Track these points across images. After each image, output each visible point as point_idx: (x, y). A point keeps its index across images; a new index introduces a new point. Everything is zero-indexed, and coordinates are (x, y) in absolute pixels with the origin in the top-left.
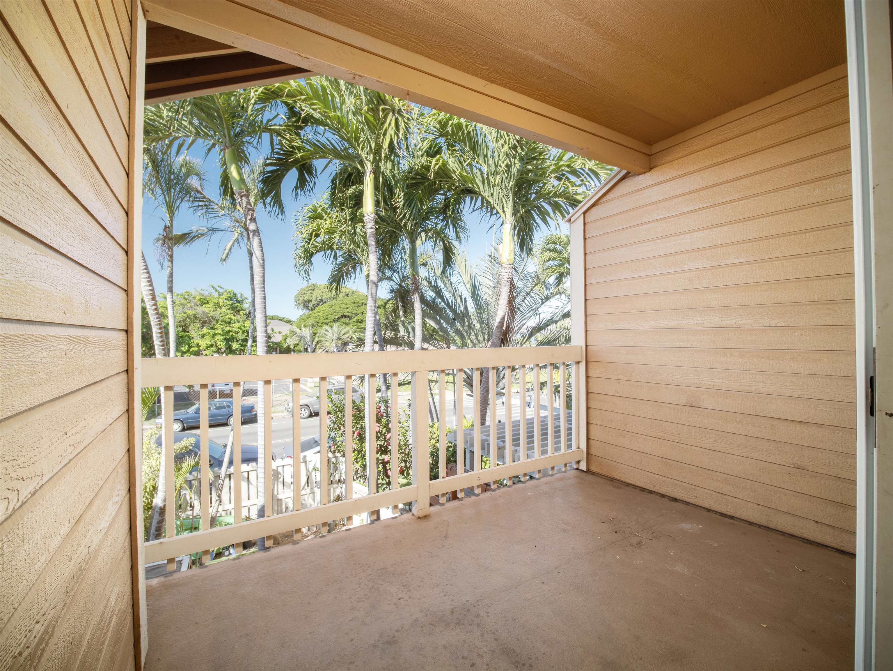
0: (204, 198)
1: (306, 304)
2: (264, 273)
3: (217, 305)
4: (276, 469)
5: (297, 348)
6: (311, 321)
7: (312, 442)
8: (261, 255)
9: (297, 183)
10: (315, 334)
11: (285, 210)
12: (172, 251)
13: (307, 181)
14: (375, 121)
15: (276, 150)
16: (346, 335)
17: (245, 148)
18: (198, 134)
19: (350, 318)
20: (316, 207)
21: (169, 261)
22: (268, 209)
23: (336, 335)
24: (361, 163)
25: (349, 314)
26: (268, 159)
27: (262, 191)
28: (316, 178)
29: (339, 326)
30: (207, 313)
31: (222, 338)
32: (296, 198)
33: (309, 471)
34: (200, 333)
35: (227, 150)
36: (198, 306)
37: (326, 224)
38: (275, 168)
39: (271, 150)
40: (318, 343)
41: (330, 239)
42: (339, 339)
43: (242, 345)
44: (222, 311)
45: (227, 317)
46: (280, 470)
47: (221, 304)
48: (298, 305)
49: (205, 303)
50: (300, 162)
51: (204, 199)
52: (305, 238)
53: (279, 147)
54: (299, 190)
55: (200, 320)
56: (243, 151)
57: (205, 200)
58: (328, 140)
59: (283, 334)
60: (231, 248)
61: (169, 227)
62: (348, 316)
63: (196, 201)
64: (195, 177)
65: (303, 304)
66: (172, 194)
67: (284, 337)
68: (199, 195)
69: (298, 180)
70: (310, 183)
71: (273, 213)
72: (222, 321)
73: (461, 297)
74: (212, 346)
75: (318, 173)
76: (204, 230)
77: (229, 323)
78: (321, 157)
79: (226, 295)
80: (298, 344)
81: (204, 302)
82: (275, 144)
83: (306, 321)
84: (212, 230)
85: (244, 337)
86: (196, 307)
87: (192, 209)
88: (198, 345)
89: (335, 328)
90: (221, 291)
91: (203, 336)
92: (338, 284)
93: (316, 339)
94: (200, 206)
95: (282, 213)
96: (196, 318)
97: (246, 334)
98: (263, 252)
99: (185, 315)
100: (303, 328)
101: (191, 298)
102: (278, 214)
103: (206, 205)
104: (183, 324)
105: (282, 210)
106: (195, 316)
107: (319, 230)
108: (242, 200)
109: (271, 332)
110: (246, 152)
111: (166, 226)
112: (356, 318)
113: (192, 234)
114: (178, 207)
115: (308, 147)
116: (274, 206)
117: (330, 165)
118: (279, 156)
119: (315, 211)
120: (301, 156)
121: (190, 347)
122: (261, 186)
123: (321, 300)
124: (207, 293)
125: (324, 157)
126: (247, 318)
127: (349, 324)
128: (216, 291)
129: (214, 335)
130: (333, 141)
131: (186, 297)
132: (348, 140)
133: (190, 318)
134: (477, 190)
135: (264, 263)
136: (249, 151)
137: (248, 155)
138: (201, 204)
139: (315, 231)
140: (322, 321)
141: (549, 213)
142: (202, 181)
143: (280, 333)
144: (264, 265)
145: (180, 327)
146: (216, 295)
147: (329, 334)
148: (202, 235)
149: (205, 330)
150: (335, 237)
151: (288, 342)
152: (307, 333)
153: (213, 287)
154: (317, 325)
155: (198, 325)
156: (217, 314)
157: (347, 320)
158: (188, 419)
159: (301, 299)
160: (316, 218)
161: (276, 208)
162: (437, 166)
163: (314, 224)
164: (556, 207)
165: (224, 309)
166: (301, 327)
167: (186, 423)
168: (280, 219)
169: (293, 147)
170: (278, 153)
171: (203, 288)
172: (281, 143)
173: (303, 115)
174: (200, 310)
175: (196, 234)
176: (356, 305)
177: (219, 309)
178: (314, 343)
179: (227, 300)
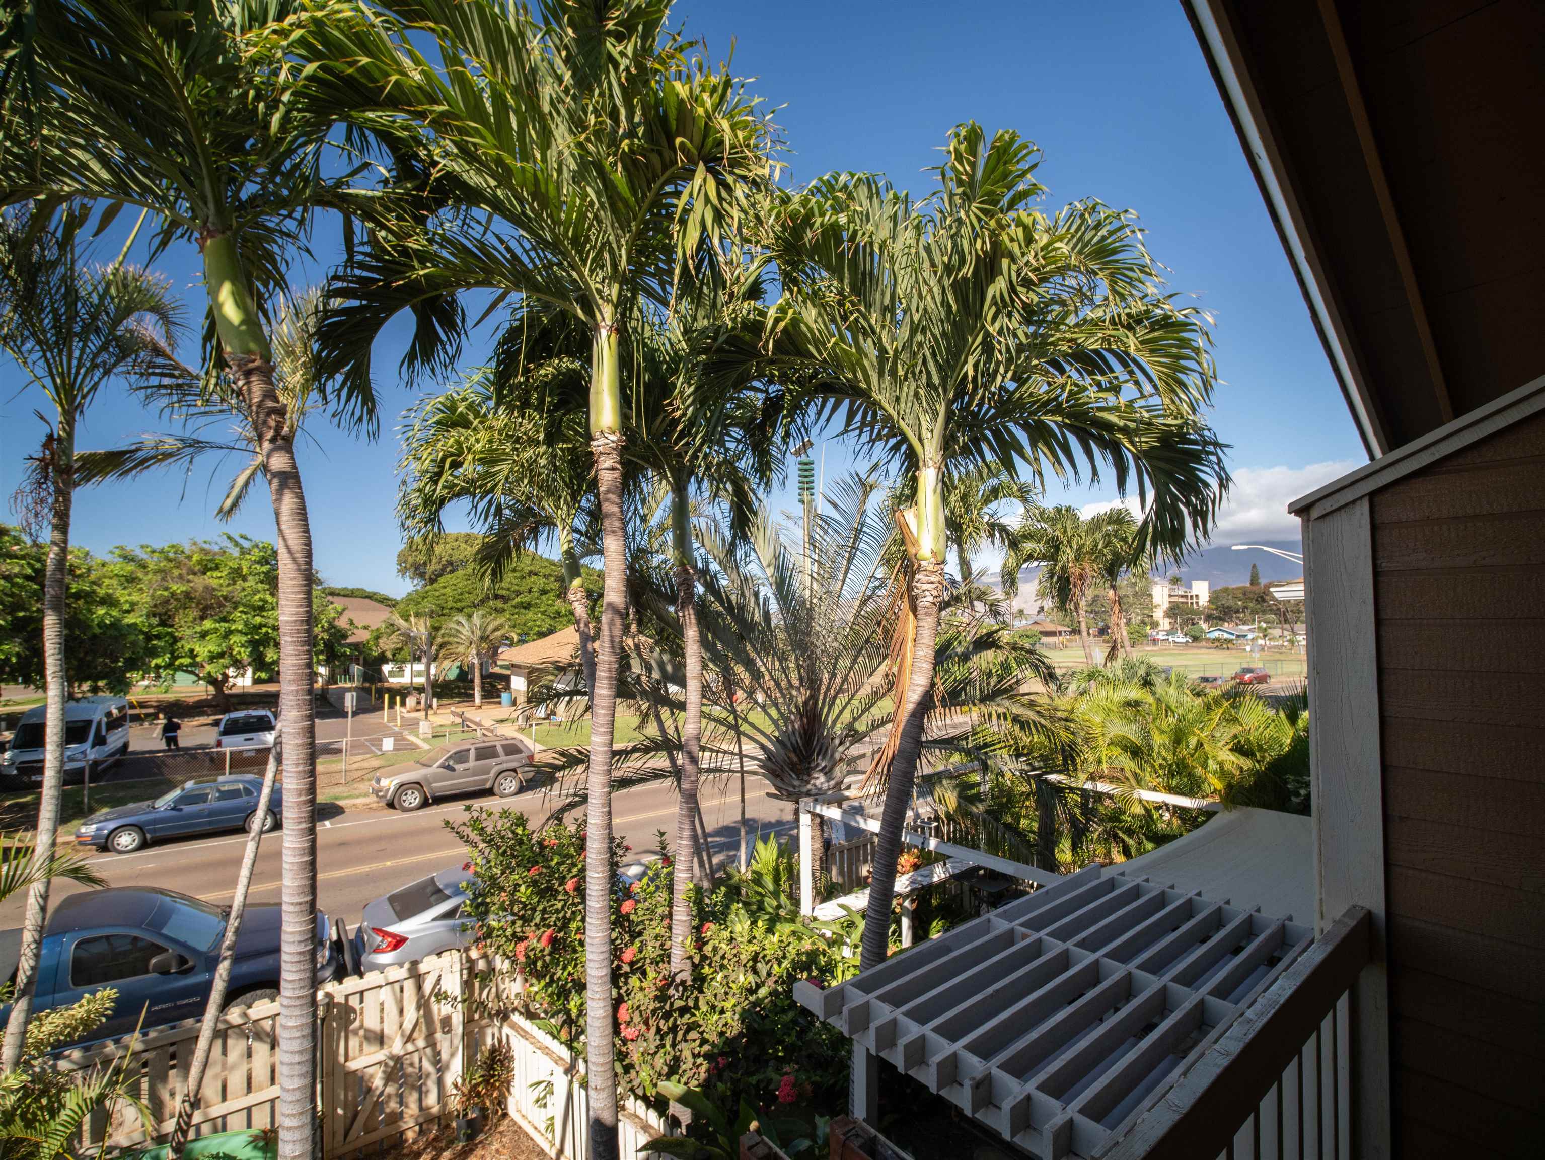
0: (176, 368)
1: (418, 571)
3: (237, 574)
4: (343, 1001)
5: (398, 656)
6: (428, 604)
7: (430, 890)
9: (413, 346)
10: (437, 629)
11: (380, 411)
12: (67, 502)
13: (441, 342)
14: (635, 194)
15: (360, 257)
16: (498, 634)
17: (276, 249)
18: (121, 189)
19: (505, 599)
20: (453, 401)
21: (55, 527)
22: (333, 406)
23: (478, 633)
24: (588, 305)
25: (504, 592)
26: (336, 278)
27: (317, 359)
28: (463, 337)
29: (484, 616)
30: (214, 589)
31: (244, 639)
32: (410, 383)
33: (423, 996)
34: (198, 629)
35: (209, 242)
36: (195, 574)
37: (479, 440)
38: (356, 303)
39: (345, 257)
40: (442, 646)
41: (487, 475)
42: (483, 639)
44: (247, 584)
45: (257, 597)
46: (354, 1002)
47: (245, 571)
48: (403, 571)
49: (211, 569)
50: (424, 292)
51: (173, 369)
52: (427, 471)
53: (367, 249)
54: (417, 364)
55: (198, 604)
56: (270, 257)
57: (176, 373)
58: (502, 241)
59: (370, 629)
60: (247, 484)
61: (60, 439)
62: (502, 597)
63: (154, 374)
64: (150, 318)
65: (413, 569)
66: (77, 354)
67: (375, 635)
68: (160, 361)
69: (416, 337)
70: (448, 347)
71: (346, 417)
72: (245, 605)
73: (756, 595)
74: (221, 655)
75: (470, 323)
76: (170, 444)
77: (262, 609)
78: (478, 284)
79: (256, 554)
80: (401, 649)
81: (208, 566)
82: (356, 241)
83: (419, 603)
84: (196, 445)
86: (191, 577)
87: (142, 394)
88: (192, 654)
89: (476, 620)
90: (246, 544)
91: (204, 635)
92: (498, 563)
93: (439, 640)
94: (165, 387)
95: (370, 419)
96: (191, 599)
99: (166, 593)
100: (412, 619)
101: (181, 558)
102: (360, 419)
103: (179, 386)
104: (160, 610)
105: (371, 411)
106: (187, 595)
107: (460, 453)
108: (248, 383)
109: (348, 626)
110: (279, 259)
111: (50, 438)
112: (518, 600)
113: (139, 454)
114: (95, 387)
115: (444, 253)
116: (348, 399)
117: (501, 305)
118: (365, 274)
119: (452, 408)
120: (425, 276)
121: (174, 658)
122: (316, 347)
123: (450, 563)
124: (216, 549)
125: (487, 283)
127: (504, 610)
128: (236, 544)
129: (228, 633)
130: (513, 244)
131: (171, 555)
132: (555, 246)
133: (177, 600)
134: (863, 385)
136: (287, 256)
137: (283, 269)
138: (166, 381)
139: (452, 455)
140: (450, 604)
141: (1022, 447)
142: (172, 328)
143: (366, 628)
145: (154, 615)
146: (236, 553)
147: (465, 631)
148: (167, 455)
149: (208, 624)
150: (500, 471)
151: (381, 644)
152: (420, 628)
153: (229, 538)
154: (441, 613)
155: (194, 613)
156: (238, 590)
157: (499, 604)
158: (155, 821)
159: (410, 560)
160: (454, 425)
161: (356, 402)
162: (782, 325)
163: (449, 441)
164: (1039, 433)
165: (251, 582)
166: (408, 616)
167: (149, 831)
168: (364, 435)
169: (405, 252)
170: (362, 266)
171: (208, 539)
172: (373, 241)
173: (435, 173)
174: (199, 583)
175: (152, 452)
176: (518, 575)
177: (240, 582)
178: (434, 648)
179: (259, 563)
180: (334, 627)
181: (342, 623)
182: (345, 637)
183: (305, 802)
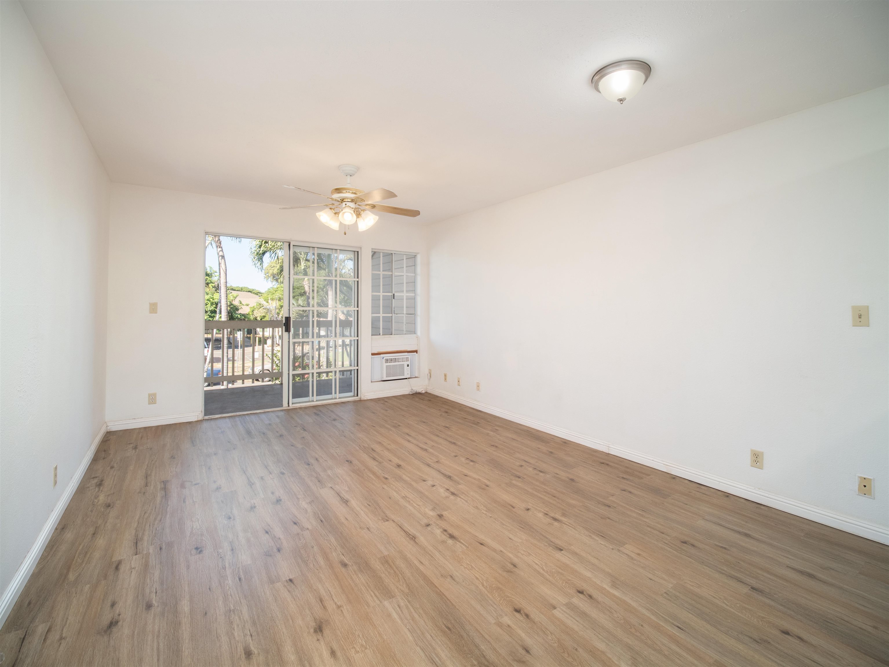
1: (275, 277)
2: (226, 277)
6: (278, 294)
8: (225, 267)
43: (210, 317)
48: (267, 278)
59: (250, 306)
65: (272, 277)
67: (252, 309)
80: (265, 316)
83: (274, 294)
85: (212, 308)
97: (214, 306)
98: (226, 265)
100: (270, 301)
109: (239, 304)
126: (216, 290)
135: (226, 271)
143: (247, 305)
144: (226, 273)
151: (255, 314)
159: (271, 272)
166: (268, 300)
180: (232, 304)
181: (236, 303)
182: (237, 309)
183: (226, 318)
